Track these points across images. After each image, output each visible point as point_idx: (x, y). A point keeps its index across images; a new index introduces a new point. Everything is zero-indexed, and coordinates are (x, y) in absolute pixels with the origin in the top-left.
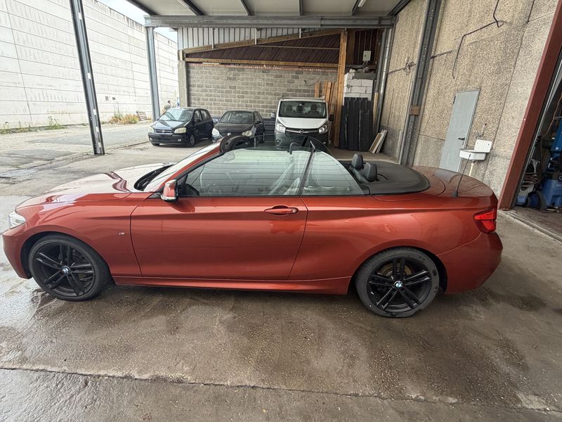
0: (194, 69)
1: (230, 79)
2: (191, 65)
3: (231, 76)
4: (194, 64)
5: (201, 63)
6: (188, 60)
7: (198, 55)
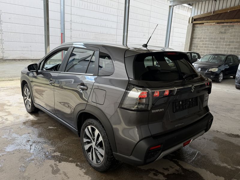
0: (198, 28)
1: (222, 33)
2: (196, 25)
3: (223, 31)
4: (198, 25)
5: (203, 24)
6: (195, 22)
7: (202, 19)
